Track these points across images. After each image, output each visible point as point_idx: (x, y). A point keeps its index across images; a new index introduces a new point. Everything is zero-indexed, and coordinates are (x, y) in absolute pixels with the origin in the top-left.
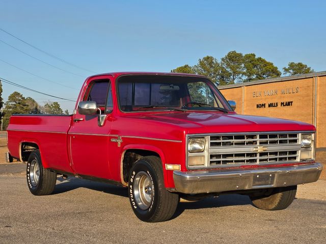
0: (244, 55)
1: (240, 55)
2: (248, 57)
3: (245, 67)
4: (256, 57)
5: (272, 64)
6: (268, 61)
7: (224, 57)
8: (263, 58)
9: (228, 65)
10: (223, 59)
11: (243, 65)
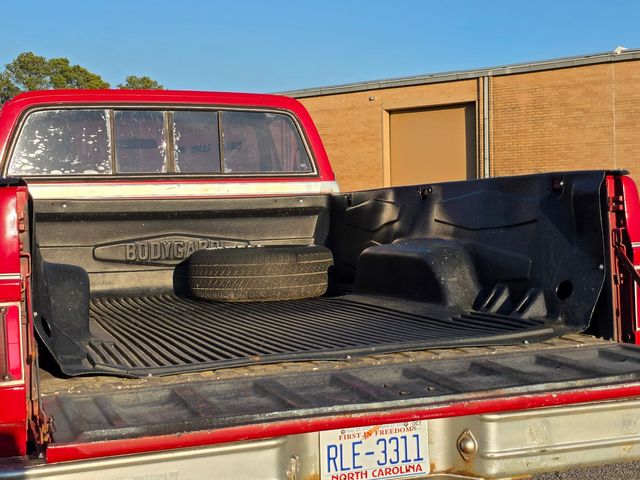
0: (47, 60)
1: (42, 60)
2: (56, 63)
3: (52, 81)
4: (71, 65)
5: (99, 78)
6: (91, 72)
7: (11, 62)
8: (82, 66)
9: (19, 78)
10: (8, 67)
11: (48, 78)
